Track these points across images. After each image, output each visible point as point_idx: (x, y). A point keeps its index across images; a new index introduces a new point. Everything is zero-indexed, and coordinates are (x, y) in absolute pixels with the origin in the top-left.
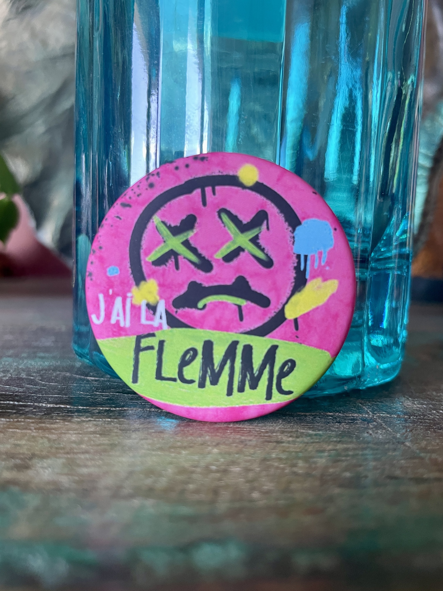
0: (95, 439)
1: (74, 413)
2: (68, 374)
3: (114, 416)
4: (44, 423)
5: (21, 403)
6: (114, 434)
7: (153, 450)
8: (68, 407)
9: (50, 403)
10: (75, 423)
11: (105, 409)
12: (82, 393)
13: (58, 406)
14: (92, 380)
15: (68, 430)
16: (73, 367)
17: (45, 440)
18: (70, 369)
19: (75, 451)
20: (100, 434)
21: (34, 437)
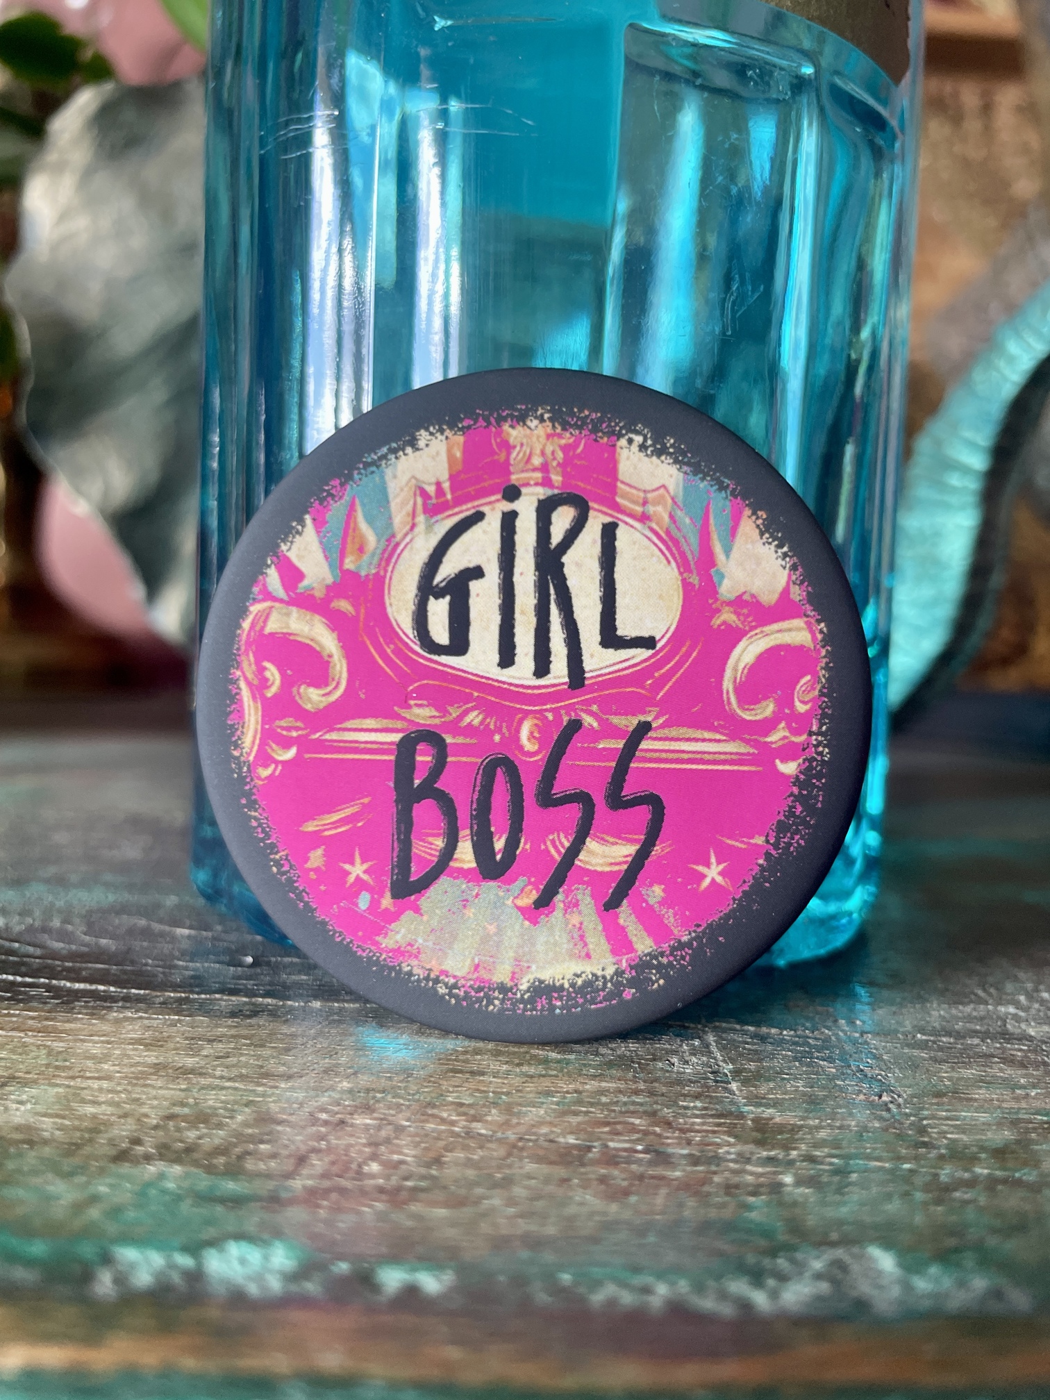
0: (131, 1053)
1: (116, 1002)
2: (143, 922)
3: (188, 1009)
4: (52, 1020)
5: (28, 980)
6: (171, 1045)
7: (230, 1079)
8: (112, 989)
9: (79, 981)
10: (108, 1020)
11: (179, 995)
12: (150, 961)
13: (93, 987)
14: (182, 936)
15: (91, 1036)
16: (158, 906)
17: (44, 1052)
18: (149, 912)
19: (88, 1074)
20: (146, 1045)
21: (25, 1045)
